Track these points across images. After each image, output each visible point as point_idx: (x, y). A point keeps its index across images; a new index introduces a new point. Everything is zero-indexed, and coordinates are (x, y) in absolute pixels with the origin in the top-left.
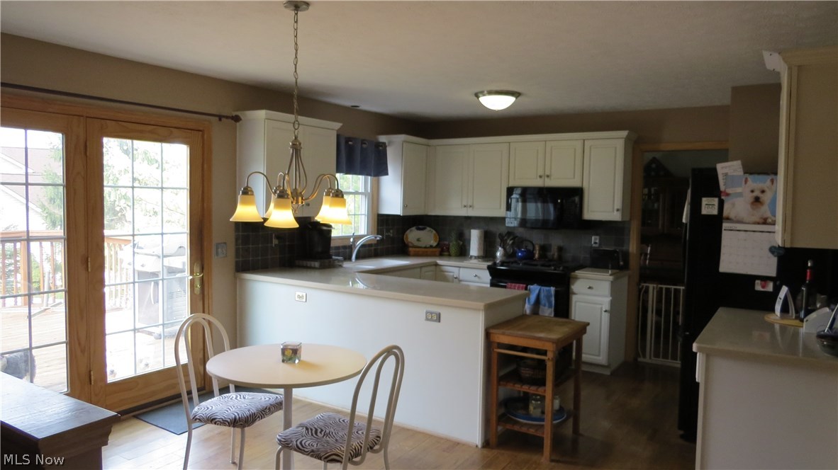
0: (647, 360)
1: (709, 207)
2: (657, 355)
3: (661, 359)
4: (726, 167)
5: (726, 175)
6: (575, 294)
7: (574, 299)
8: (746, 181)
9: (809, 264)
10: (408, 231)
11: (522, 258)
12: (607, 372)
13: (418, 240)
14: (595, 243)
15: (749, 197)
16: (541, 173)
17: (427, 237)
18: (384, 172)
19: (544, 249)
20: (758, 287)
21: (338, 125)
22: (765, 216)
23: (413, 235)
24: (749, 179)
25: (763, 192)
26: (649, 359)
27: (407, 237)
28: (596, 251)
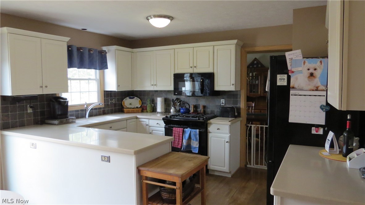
0: (252, 166)
1: (281, 80)
2: (257, 164)
3: (259, 165)
4: (291, 54)
5: (291, 59)
6: (210, 133)
7: (210, 136)
8: (304, 63)
9: (348, 118)
10: (124, 100)
11: (183, 113)
12: (230, 176)
13: (130, 104)
14: (223, 103)
15: (307, 73)
16: (191, 65)
17: (136, 102)
18: (106, 67)
19: (196, 107)
20: (314, 131)
21: (67, 39)
22: (317, 86)
23: (127, 102)
24: (306, 61)
25: (315, 69)
26: (253, 165)
27: (124, 103)
28: (223, 107)
